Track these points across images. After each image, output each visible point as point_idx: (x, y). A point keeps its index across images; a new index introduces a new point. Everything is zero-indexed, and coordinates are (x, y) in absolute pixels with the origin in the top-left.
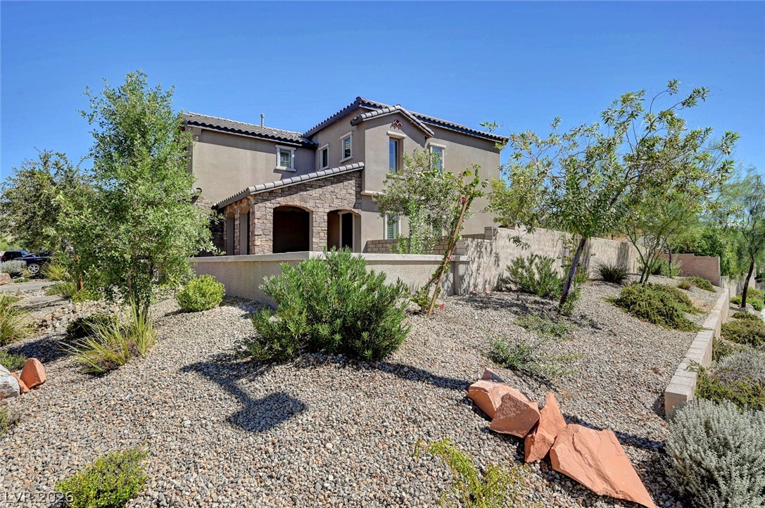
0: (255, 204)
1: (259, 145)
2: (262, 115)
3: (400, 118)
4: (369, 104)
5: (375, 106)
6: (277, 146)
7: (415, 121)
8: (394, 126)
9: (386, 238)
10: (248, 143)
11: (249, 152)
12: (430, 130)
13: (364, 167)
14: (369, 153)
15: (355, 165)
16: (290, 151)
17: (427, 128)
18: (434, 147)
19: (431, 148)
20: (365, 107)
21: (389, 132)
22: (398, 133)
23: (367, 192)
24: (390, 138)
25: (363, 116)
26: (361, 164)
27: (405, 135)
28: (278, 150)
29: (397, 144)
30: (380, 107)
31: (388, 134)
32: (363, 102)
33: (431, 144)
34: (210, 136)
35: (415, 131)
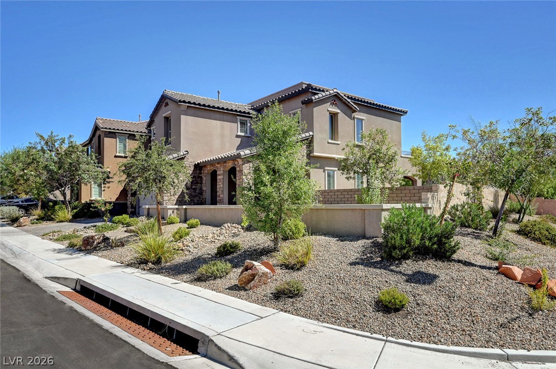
0: (243, 164)
1: (225, 117)
2: (218, 92)
3: (337, 99)
4: (315, 89)
5: (319, 90)
6: (238, 117)
7: (346, 100)
8: (333, 104)
9: (327, 189)
10: (218, 116)
11: (218, 122)
12: (356, 107)
13: (313, 136)
14: (316, 125)
15: (307, 134)
16: (247, 121)
17: (354, 105)
18: (357, 119)
19: (356, 120)
20: (313, 91)
21: (329, 109)
22: (335, 110)
23: (316, 154)
24: (330, 113)
25: (313, 98)
26: (311, 133)
27: (339, 111)
28: (239, 120)
29: (333, 117)
30: (323, 91)
31: (328, 111)
32: (312, 87)
33: (356, 116)
34: (192, 111)
35: (346, 108)
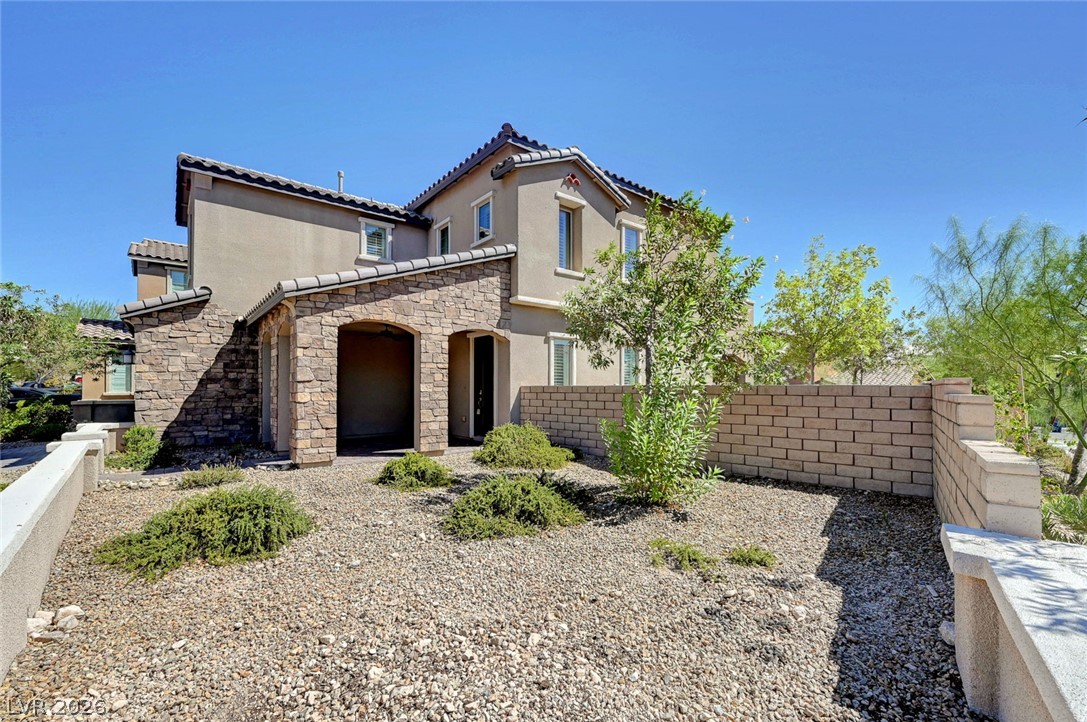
0: (298, 317)
1: (328, 215)
2: (339, 173)
3: (577, 171)
4: (524, 139)
5: (534, 144)
6: (360, 219)
7: (601, 178)
8: (568, 183)
9: (552, 384)
10: (307, 210)
11: (308, 227)
12: (625, 197)
13: (516, 253)
14: (524, 229)
15: (501, 249)
16: (384, 230)
17: (620, 192)
18: (629, 228)
19: (624, 229)
20: (519, 145)
21: (560, 194)
22: (574, 198)
23: (521, 298)
24: (561, 206)
25: (516, 158)
26: (511, 247)
27: (584, 203)
28: (363, 225)
29: (570, 217)
30: (544, 148)
31: (557, 198)
32: (515, 135)
33: (624, 221)
34: (231, 193)
35: (600, 197)
